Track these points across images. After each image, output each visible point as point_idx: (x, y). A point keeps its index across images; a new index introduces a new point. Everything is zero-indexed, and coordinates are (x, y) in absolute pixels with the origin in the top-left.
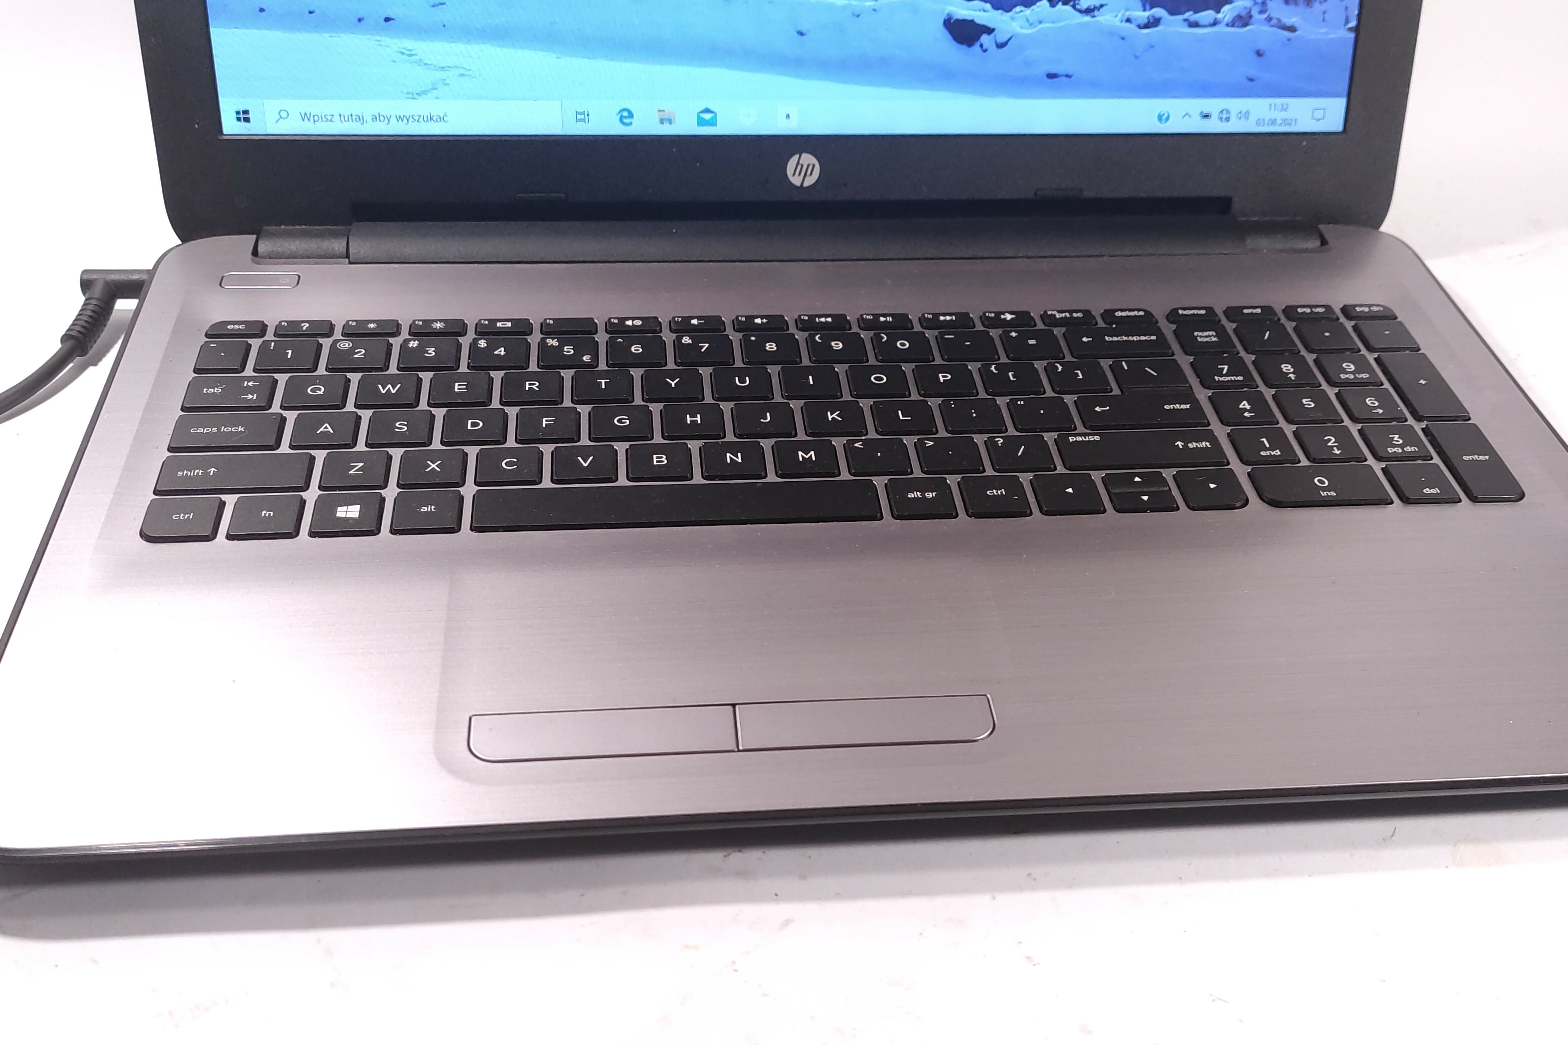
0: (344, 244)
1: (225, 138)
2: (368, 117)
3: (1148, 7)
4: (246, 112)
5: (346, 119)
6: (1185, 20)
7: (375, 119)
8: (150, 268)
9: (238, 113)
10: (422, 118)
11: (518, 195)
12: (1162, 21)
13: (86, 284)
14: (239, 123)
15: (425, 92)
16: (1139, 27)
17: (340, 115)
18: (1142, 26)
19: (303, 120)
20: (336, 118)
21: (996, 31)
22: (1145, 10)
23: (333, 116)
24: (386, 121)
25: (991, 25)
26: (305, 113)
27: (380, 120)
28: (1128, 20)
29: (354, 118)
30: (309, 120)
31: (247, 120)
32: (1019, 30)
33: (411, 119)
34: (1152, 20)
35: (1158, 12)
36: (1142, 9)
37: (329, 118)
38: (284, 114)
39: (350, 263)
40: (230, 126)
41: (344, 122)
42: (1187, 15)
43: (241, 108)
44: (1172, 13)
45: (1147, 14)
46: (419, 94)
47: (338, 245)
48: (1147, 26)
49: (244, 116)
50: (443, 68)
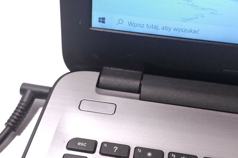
0: (138, 83)
1: (92, 29)
2: (160, 27)
4: (104, 19)
5: (150, 27)
7: (163, 28)
8: (51, 86)
9: (100, 18)
10: (186, 30)
11: (224, 70)
13: (23, 91)
14: (99, 23)
15: (191, 19)
17: (147, 25)
19: (129, 25)
20: (145, 26)
23: (144, 25)
24: (169, 30)
26: (131, 22)
27: (166, 29)
29: (153, 27)
30: (132, 26)
31: (104, 22)
33: (181, 30)
37: (142, 26)
38: (121, 21)
39: (140, 99)
40: (95, 24)
41: (148, 28)
43: (102, 17)
46: (188, 20)
47: (135, 84)
49: (102, 20)
50: (203, 9)
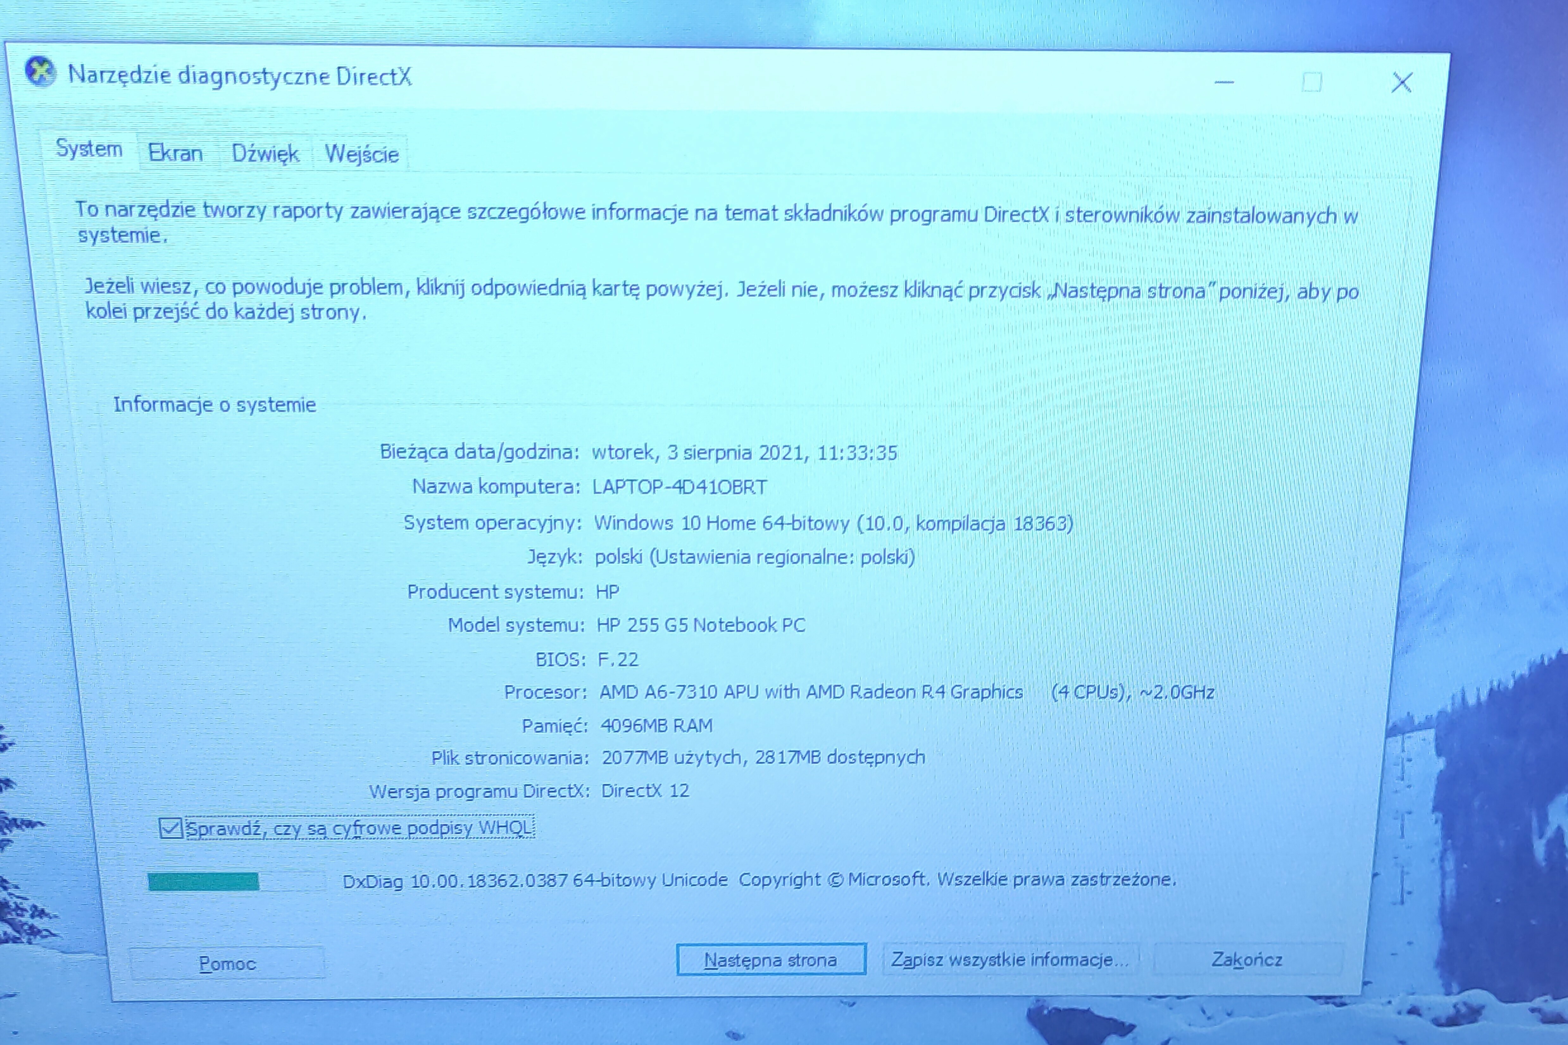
3: (1455, 988)
6: (1533, 1010)
12: (1485, 1012)
16: (1437, 1023)
18: (1443, 1021)
21: (1135, 1030)
22: (1448, 994)
25: (1128, 1020)
28: (1414, 1011)
32: (1185, 1027)
34: (1463, 1010)
35: (1477, 996)
36: (1443, 990)
42: (1538, 1002)
44: (1508, 996)
45: (1454, 999)
48: (1452, 1021)
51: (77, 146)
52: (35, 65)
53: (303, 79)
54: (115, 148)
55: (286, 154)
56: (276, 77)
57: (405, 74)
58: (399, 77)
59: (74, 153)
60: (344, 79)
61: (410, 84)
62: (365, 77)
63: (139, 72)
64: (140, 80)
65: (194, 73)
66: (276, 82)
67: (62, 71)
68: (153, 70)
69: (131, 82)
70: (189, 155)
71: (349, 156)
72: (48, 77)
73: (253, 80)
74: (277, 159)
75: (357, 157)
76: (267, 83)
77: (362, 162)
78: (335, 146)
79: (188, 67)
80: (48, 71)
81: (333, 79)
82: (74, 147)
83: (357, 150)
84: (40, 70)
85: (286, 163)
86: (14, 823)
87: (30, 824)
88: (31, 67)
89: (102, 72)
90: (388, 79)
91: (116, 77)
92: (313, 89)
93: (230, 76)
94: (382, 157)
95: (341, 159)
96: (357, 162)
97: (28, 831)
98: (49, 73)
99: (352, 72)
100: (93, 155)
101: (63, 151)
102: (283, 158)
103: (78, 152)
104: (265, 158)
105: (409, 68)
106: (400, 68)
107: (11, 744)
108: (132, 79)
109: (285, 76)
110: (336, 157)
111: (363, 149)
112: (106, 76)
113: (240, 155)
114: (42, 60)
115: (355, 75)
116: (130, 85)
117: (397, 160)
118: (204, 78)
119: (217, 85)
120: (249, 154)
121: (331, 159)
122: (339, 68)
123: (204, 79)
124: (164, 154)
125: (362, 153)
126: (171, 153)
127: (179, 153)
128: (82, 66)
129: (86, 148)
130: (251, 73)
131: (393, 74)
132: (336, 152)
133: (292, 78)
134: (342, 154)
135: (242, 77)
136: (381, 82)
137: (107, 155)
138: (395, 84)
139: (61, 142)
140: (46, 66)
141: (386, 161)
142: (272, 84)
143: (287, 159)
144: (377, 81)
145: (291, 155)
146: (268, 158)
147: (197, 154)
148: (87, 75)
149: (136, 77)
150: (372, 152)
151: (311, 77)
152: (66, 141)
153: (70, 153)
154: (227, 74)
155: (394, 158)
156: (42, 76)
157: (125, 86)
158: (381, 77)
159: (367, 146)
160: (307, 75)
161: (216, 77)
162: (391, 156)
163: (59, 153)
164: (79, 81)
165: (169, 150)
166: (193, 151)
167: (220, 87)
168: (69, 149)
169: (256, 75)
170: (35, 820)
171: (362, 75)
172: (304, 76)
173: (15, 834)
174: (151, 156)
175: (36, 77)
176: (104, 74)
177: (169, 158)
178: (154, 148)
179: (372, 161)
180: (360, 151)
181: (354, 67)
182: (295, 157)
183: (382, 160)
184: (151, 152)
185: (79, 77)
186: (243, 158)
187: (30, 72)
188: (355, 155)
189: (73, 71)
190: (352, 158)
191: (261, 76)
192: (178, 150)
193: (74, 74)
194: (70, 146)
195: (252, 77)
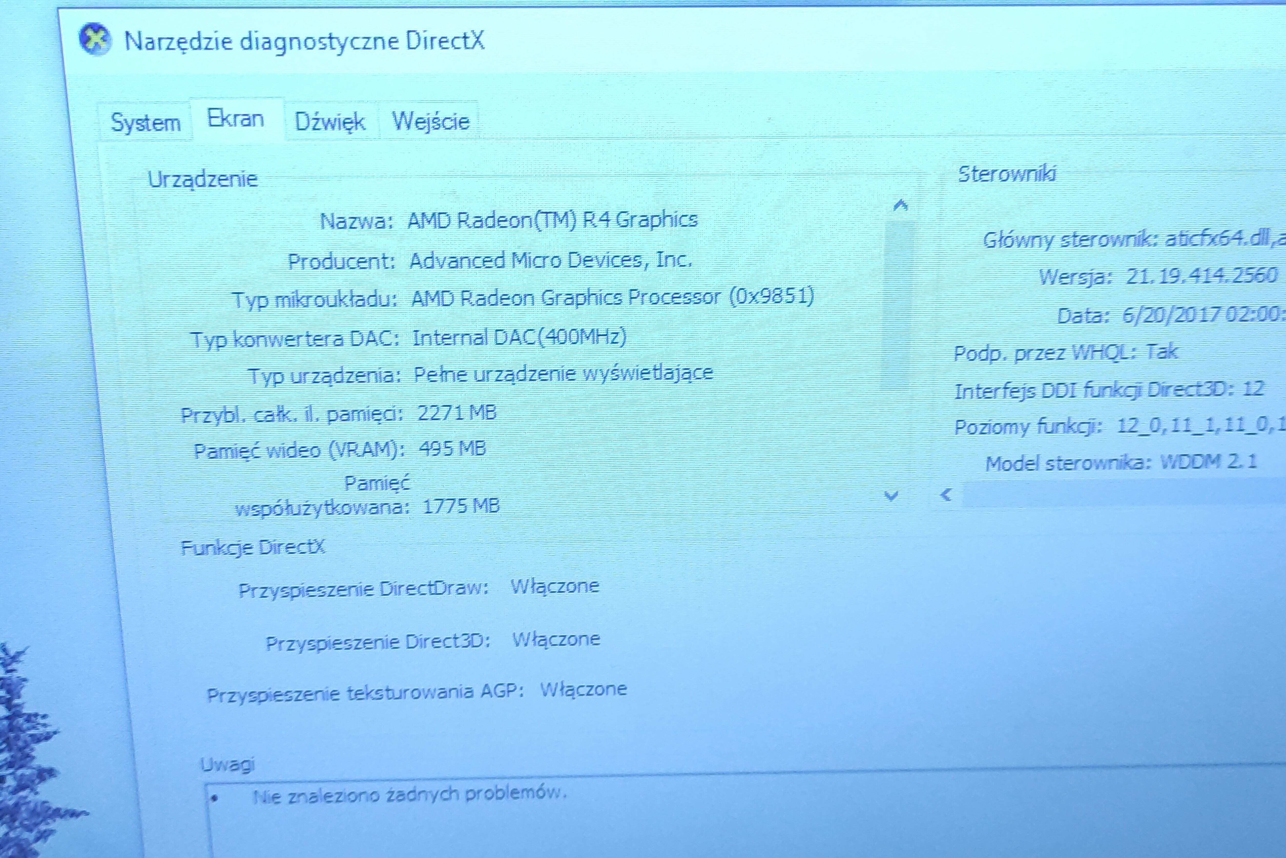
51: (133, 120)
52: (90, 33)
53: (371, 44)
54: (173, 122)
55: (351, 123)
56: (342, 42)
57: (478, 38)
58: (471, 41)
59: (130, 128)
60: (414, 43)
61: (483, 47)
62: (436, 42)
63: (199, 39)
64: (200, 47)
65: (257, 39)
66: (343, 47)
67: (118, 38)
68: (214, 36)
69: (190, 49)
70: (249, 120)
71: (417, 123)
72: (103, 45)
73: (319, 45)
74: (342, 127)
75: (426, 124)
76: (334, 49)
77: (431, 129)
78: (403, 114)
79: (250, 32)
80: (104, 39)
81: (402, 43)
82: (130, 122)
83: (426, 117)
84: (96, 38)
85: (352, 131)
86: (57, 813)
87: (74, 814)
88: (85, 35)
89: (160, 39)
90: (459, 43)
91: (174, 45)
92: (381, 54)
93: (295, 42)
94: (452, 123)
95: (409, 127)
96: (426, 130)
97: (73, 820)
98: (104, 41)
99: (422, 35)
100: (150, 130)
101: (118, 126)
102: (348, 126)
103: (135, 126)
104: (329, 127)
105: (482, 31)
106: (473, 31)
107: (55, 733)
108: (192, 47)
109: (352, 41)
110: (403, 126)
111: (433, 115)
112: (165, 43)
113: (303, 124)
114: (97, 28)
115: (425, 38)
116: (190, 51)
117: (468, 127)
118: (268, 43)
119: (281, 52)
120: (313, 123)
121: (399, 127)
122: (409, 32)
123: (267, 46)
124: (223, 119)
125: (431, 119)
126: (231, 119)
127: (239, 119)
128: (139, 33)
129: (143, 122)
130: (317, 39)
131: (465, 37)
132: (403, 119)
133: (359, 43)
134: (410, 121)
135: (308, 43)
136: (453, 46)
137: (164, 130)
138: (468, 48)
139: (117, 117)
140: (102, 34)
141: (456, 128)
142: (338, 50)
143: (352, 127)
144: (448, 45)
145: (357, 123)
146: (333, 127)
147: (258, 119)
148: (144, 42)
149: (195, 44)
150: (442, 119)
151: (379, 42)
152: (122, 115)
153: (126, 129)
154: (291, 39)
155: (464, 125)
156: (96, 44)
157: (184, 53)
158: (453, 41)
159: (437, 112)
160: (375, 39)
161: (280, 43)
162: (462, 123)
163: (113, 128)
164: (136, 48)
165: (229, 115)
166: (254, 116)
167: (284, 53)
168: (125, 124)
169: (322, 40)
170: (79, 809)
171: (432, 39)
172: (372, 41)
173: (57, 824)
174: (210, 122)
175: (91, 45)
176: (163, 41)
177: (229, 124)
178: (214, 113)
179: (442, 129)
180: (428, 119)
181: (425, 31)
182: (361, 125)
183: (452, 127)
184: (211, 117)
185: (136, 45)
186: (307, 127)
187: (84, 40)
188: (424, 122)
189: (129, 38)
190: (421, 125)
191: (327, 41)
192: (238, 115)
193: (131, 41)
194: (125, 120)
195: (317, 42)
